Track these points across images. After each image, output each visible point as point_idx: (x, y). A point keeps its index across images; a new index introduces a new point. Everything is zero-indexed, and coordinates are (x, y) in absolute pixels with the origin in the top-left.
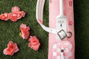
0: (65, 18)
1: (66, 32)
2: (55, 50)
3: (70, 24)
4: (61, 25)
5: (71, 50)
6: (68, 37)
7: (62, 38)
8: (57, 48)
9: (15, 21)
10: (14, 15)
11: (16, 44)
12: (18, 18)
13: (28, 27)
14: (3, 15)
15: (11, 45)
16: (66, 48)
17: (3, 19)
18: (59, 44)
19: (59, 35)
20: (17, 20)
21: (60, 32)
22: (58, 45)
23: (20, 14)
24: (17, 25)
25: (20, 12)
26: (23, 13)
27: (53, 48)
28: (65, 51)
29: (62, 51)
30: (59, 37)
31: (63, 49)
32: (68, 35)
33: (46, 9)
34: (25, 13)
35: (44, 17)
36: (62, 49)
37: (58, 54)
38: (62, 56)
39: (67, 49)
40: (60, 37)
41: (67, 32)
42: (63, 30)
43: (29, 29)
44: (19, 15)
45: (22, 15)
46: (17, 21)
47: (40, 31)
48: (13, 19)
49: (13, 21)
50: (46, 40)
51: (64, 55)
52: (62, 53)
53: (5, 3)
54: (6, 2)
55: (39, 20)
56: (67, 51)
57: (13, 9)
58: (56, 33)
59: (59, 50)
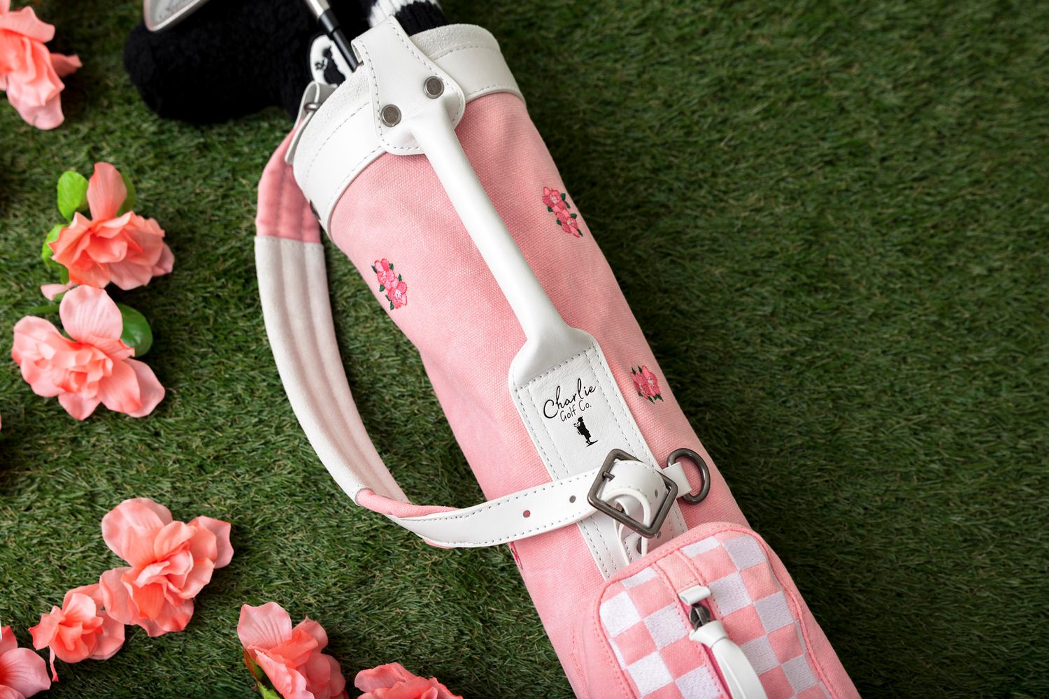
1: (655, 468)
2: (642, 642)
4: (583, 430)
5: (765, 578)
6: (689, 501)
7: (647, 521)
8: (647, 611)
9: (176, 623)
10: (145, 577)
12: (195, 589)
14: (68, 622)
16: (717, 575)
17: (84, 654)
19: (607, 510)
20: (189, 611)
21: (605, 476)
22: (638, 593)
23: (190, 547)
24: (215, 653)
25: (185, 531)
26: (215, 531)
27: (613, 630)
28: (722, 608)
29: (701, 613)
31: (694, 594)
32: (681, 479)
34: (227, 529)
36: (689, 601)
37: (679, 661)
38: (724, 652)
39: (733, 579)
40: (628, 521)
41: (663, 464)
42: (619, 455)
44: (185, 563)
45: (211, 546)
46: (195, 621)
48: (152, 614)
49: (167, 628)
50: (490, 665)
51: (733, 635)
52: (709, 634)
53: (31, 525)
54: (39, 514)
56: (738, 598)
57: (114, 532)
59: (673, 624)
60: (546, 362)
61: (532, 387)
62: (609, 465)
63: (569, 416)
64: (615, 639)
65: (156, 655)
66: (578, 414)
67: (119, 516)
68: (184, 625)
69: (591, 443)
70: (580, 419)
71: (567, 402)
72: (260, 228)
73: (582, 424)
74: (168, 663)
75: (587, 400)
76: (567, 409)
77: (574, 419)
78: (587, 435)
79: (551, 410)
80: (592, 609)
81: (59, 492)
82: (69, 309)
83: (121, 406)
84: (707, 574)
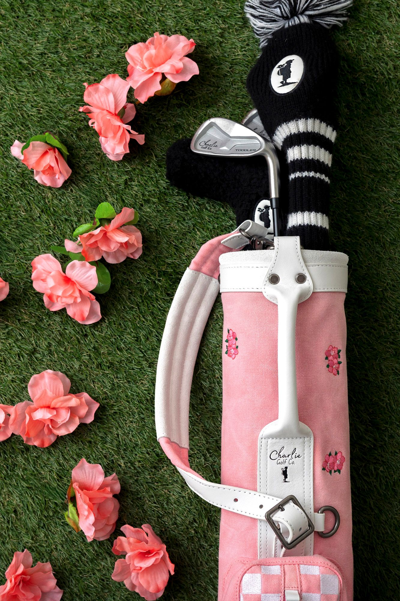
0: (302, 434)
1: (310, 510)
3: (329, 466)
4: (285, 473)
6: (321, 535)
7: (289, 540)
8: (265, 591)
9: (43, 443)
10: (40, 415)
11: (48, 566)
12: (63, 432)
13: (110, 478)
15: (23, 573)
18: (276, 570)
19: (272, 523)
20: (53, 439)
21: (280, 507)
22: (266, 578)
23: (73, 411)
24: (56, 466)
25: (74, 401)
26: (88, 404)
27: (245, 590)
30: (274, 536)
32: (320, 523)
33: (206, 384)
34: (96, 406)
35: (192, 423)
36: (288, 598)
40: (280, 536)
41: (316, 510)
42: (292, 499)
43: (117, 487)
44: (65, 416)
45: (83, 411)
46: (54, 445)
47: (173, 498)
48: (32, 434)
49: (36, 443)
50: (202, 546)
55: (169, 441)
57: (35, 385)
58: (261, 514)
60: (282, 435)
61: (270, 441)
62: (286, 502)
63: (282, 463)
64: (243, 595)
65: (23, 452)
66: (286, 465)
67: (42, 377)
68: (46, 445)
69: (286, 482)
70: (286, 468)
71: (284, 456)
72: (192, 265)
73: (286, 471)
74: (27, 460)
75: (294, 459)
76: (282, 459)
77: (283, 466)
78: (286, 477)
79: (274, 456)
80: (240, 573)
81: (17, 340)
82: (73, 267)
83: (75, 315)
84: (304, 587)
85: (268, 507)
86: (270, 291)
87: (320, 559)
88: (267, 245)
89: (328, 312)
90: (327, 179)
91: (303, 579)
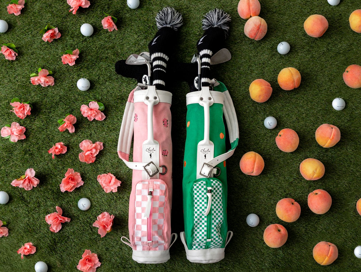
0: (155, 143)
1: (158, 167)
2: (140, 193)
3: (164, 153)
4: (151, 155)
5: (164, 192)
6: (161, 174)
7: (151, 174)
8: (143, 189)
18: (146, 183)
19: (146, 170)
21: (148, 165)
22: (144, 185)
27: (137, 188)
28: (154, 194)
29: (151, 193)
30: (147, 174)
32: (161, 170)
36: (150, 190)
37: (144, 198)
39: (158, 190)
41: (160, 167)
42: (152, 162)
51: (153, 199)
52: (149, 197)
56: (157, 193)
58: (143, 167)
59: (146, 192)
60: (149, 143)
61: (146, 145)
62: (150, 163)
63: (149, 152)
64: (137, 190)
69: (150, 158)
75: (154, 151)
76: (150, 151)
77: (150, 153)
78: (151, 156)
79: (147, 150)
84: (155, 188)
85: (145, 165)
86: (146, 102)
87: (160, 180)
88: (146, 88)
89: (164, 108)
90: (165, 71)
91: (154, 185)
